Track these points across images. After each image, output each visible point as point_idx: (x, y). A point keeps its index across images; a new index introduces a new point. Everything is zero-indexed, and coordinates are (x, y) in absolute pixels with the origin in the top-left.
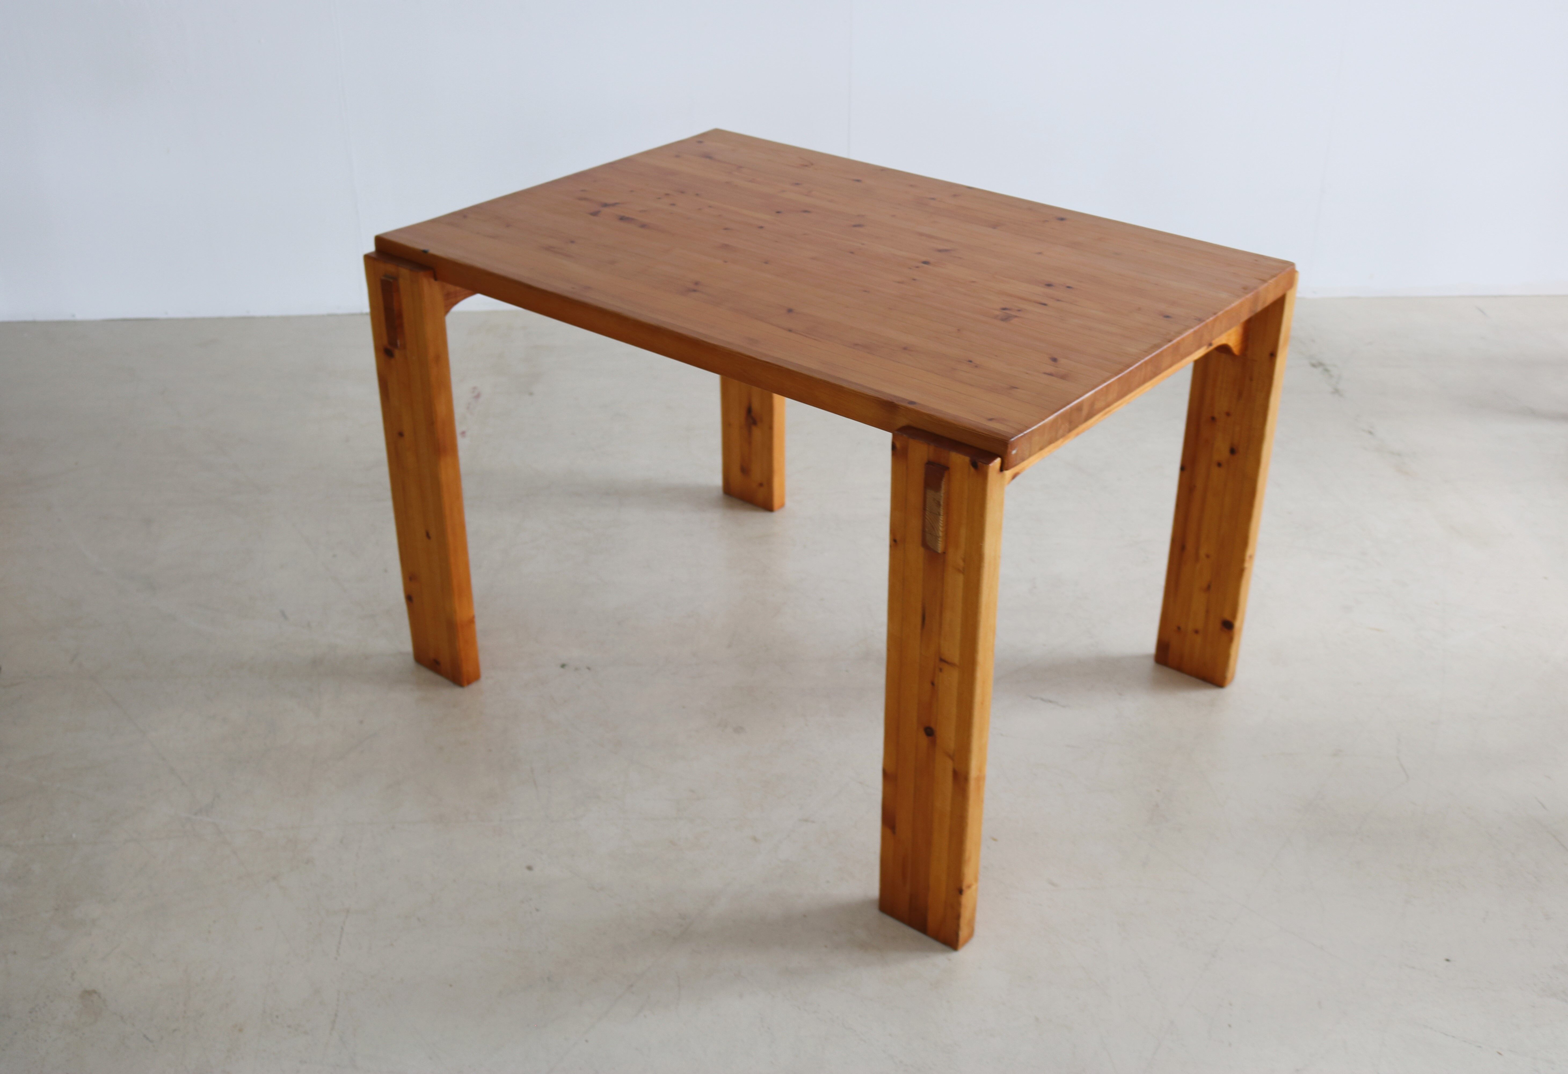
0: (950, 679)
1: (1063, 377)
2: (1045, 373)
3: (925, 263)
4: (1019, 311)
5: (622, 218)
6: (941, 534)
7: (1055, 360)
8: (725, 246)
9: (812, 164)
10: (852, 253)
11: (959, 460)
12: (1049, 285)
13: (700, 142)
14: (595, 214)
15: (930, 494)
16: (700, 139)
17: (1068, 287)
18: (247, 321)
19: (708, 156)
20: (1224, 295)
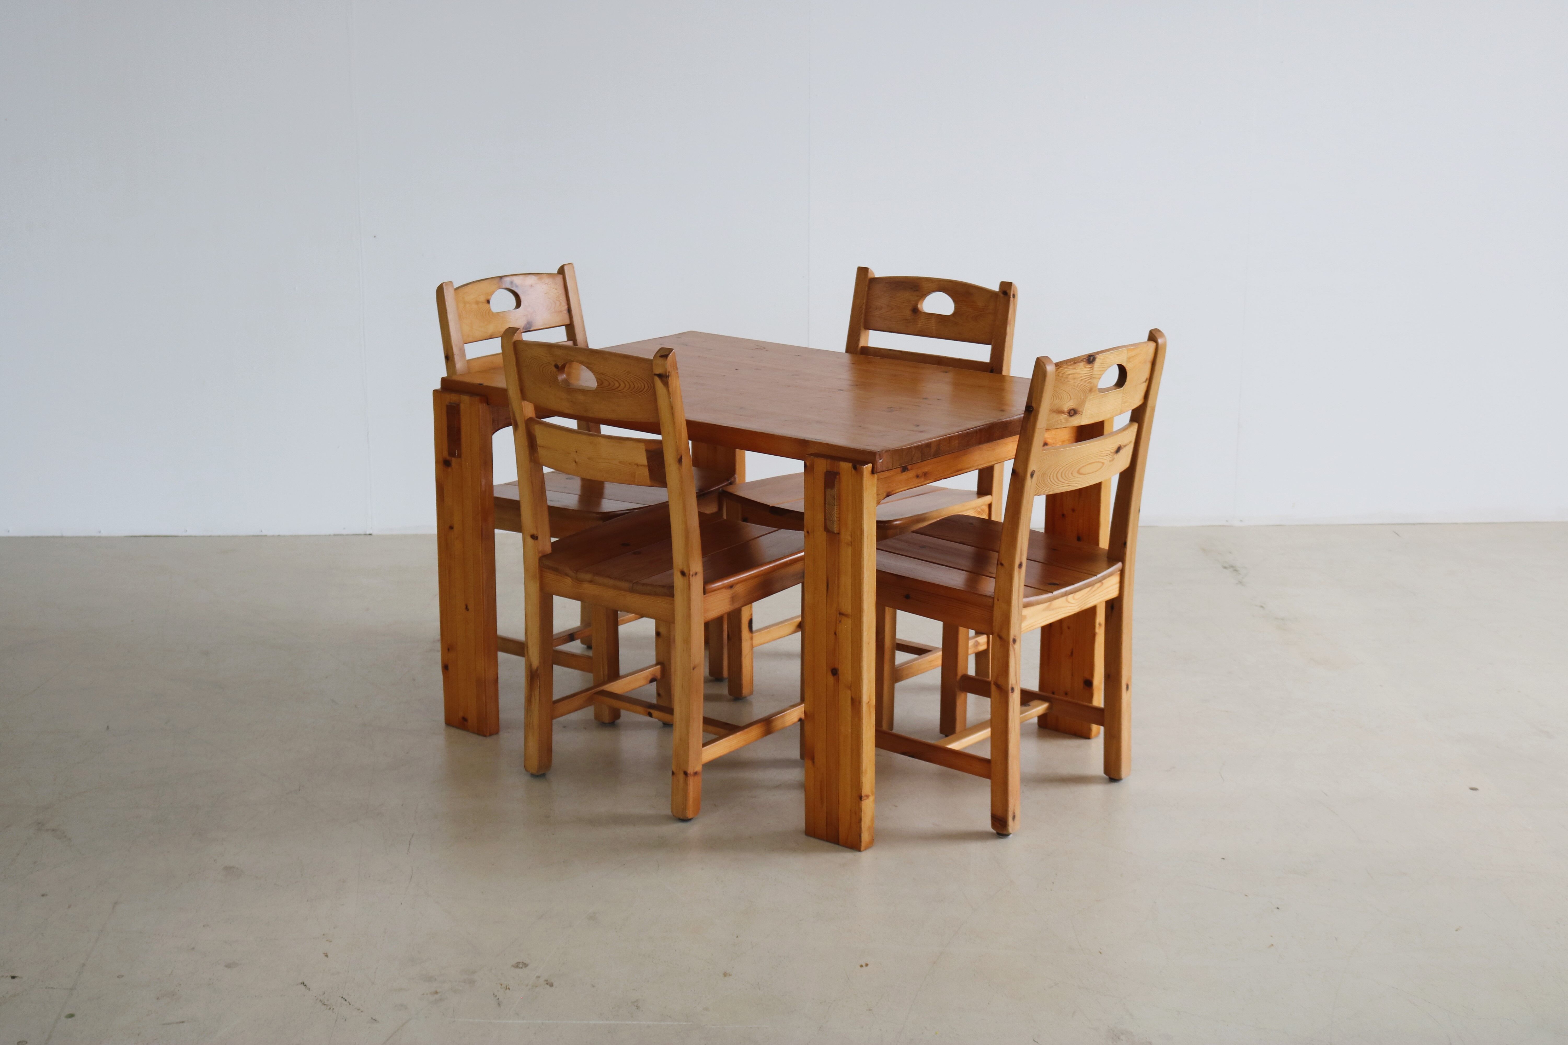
0: (846, 627)
1: (921, 432)
2: (909, 430)
6: (836, 520)
7: (917, 426)
11: (846, 468)
13: (679, 338)
15: (829, 491)
16: (679, 336)
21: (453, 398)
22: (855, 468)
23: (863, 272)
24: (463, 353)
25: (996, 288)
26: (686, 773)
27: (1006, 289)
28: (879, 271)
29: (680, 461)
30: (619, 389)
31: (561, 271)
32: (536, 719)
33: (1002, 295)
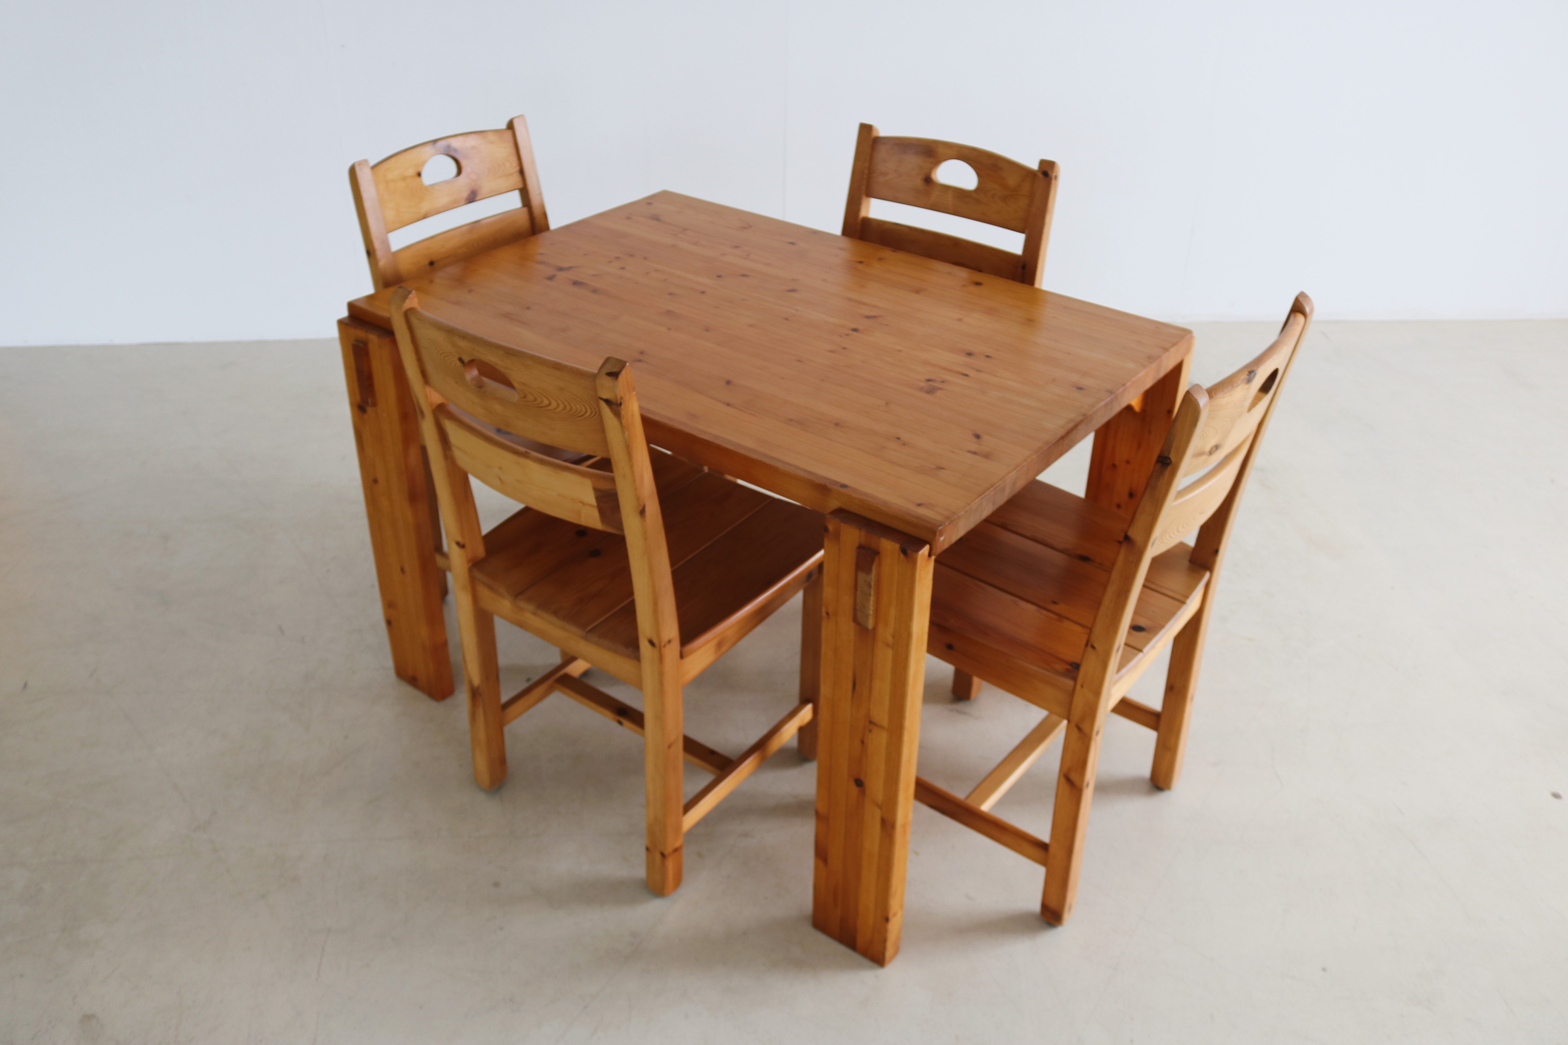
0: (879, 740)
1: (987, 456)
2: (970, 452)
3: (855, 330)
4: (943, 382)
5: (576, 283)
6: (871, 612)
7: (978, 437)
8: (669, 313)
9: (750, 226)
10: (787, 319)
11: (889, 547)
12: (969, 354)
13: (650, 204)
14: (551, 278)
15: (862, 576)
16: (650, 201)
17: (988, 356)
18: (262, 345)
19: (656, 218)
20: (1131, 365)
21: (360, 333)
22: (904, 552)
23: (865, 130)
24: (386, 243)
25: (1034, 166)
26: (663, 855)
27: (1047, 170)
28: (884, 130)
29: (642, 512)
30: (550, 408)
31: (511, 126)
32: (482, 735)
33: (1041, 175)
